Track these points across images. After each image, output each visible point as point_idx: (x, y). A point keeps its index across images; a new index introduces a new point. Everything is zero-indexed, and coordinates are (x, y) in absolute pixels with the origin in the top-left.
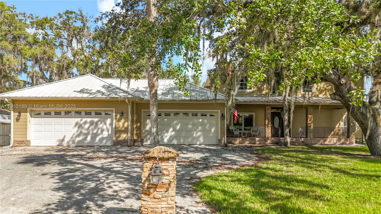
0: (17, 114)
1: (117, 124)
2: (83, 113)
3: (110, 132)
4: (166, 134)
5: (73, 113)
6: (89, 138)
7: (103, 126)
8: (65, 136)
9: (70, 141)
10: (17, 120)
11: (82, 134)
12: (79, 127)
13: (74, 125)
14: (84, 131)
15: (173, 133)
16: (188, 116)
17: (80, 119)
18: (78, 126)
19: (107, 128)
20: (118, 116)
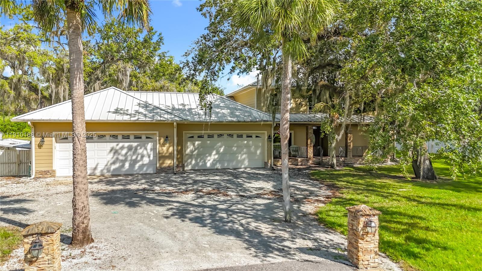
0: (39, 139)
1: (160, 149)
2: (120, 137)
3: (152, 158)
4: (209, 158)
5: (108, 137)
6: (127, 165)
7: (143, 152)
8: (98, 164)
9: (104, 169)
10: (40, 146)
11: (118, 161)
12: (114, 153)
13: (108, 151)
14: (121, 158)
15: (216, 156)
16: (233, 137)
17: (115, 144)
18: (113, 151)
19: (148, 153)
20: (162, 140)
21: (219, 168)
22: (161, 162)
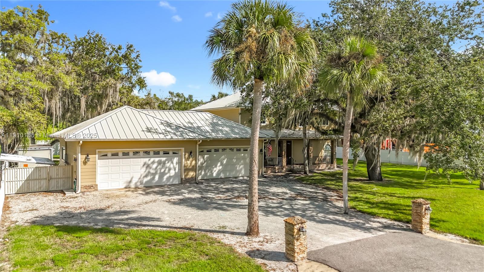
0: (84, 156)
1: (185, 163)
2: (152, 153)
3: (177, 170)
4: (215, 169)
5: (142, 153)
6: (157, 177)
7: (170, 165)
8: (132, 178)
9: (138, 182)
10: (85, 163)
11: (150, 174)
12: (147, 167)
13: (142, 165)
14: (152, 171)
15: (221, 167)
16: (233, 151)
17: (148, 159)
18: (145, 166)
19: (174, 166)
20: (187, 156)
21: (223, 177)
22: (186, 173)
